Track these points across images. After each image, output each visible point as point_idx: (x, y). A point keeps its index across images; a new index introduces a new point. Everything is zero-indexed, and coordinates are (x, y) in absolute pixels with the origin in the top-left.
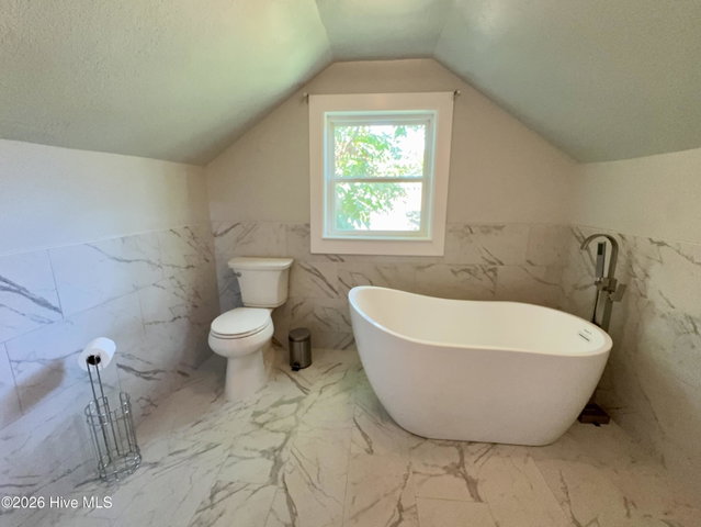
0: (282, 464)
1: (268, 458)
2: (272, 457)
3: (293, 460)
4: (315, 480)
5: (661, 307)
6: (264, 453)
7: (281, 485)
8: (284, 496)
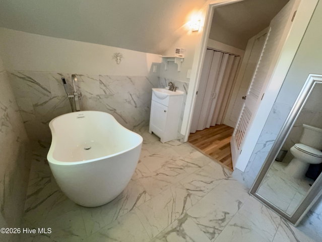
0: (179, 220)
1: (183, 230)
2: (181, 228)
3: (174, 218)
4: (172, 201)
5: (88, 96)
6: (184, 236)
7: (184, 211)
8: (186, 206)
